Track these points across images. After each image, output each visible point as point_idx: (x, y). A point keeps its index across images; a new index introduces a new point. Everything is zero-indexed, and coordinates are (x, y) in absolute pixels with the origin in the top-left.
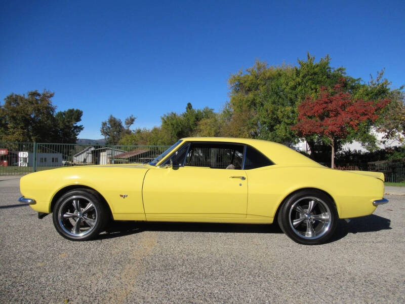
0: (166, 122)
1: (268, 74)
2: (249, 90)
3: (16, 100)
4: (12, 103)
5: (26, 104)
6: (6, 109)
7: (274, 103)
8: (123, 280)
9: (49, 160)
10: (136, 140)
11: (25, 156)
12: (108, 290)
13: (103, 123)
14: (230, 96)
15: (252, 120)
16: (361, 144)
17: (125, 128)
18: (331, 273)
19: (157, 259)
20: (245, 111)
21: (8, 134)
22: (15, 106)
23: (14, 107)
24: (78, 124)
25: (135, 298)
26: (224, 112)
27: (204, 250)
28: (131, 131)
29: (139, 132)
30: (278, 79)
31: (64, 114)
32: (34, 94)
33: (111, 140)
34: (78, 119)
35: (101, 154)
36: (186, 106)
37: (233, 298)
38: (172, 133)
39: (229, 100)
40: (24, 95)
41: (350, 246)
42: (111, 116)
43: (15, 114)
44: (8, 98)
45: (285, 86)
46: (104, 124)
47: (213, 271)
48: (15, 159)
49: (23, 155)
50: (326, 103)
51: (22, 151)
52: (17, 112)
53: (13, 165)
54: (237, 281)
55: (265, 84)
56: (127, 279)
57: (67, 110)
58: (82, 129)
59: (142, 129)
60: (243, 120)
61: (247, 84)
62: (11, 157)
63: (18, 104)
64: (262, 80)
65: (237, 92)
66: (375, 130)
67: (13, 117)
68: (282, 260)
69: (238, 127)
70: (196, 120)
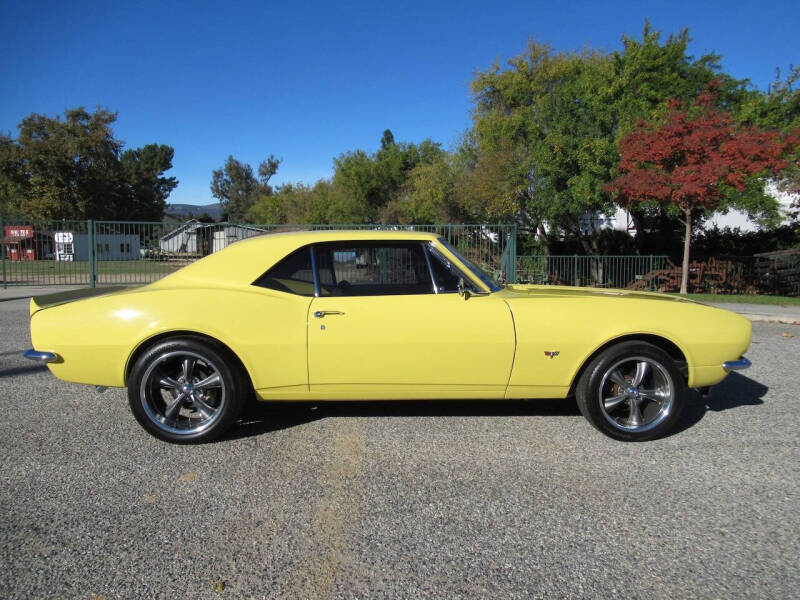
0: (343, 170)
1: (553, 71)
2: (514, 104)
3: (41, 128)
4: (34, 134)
5: (62, 135)
6: (22, 146)
7: (566, 132)
8: (319, 537)
9: (115, 249)
10: (284, 207)
11: (66, 241)
12: (295, 561)
13: (215, 173)
14: (475, 118)
15: (520, 168)
16: (746, 216)
17: (260, 182)
18: (727, 521)
19: (375, 487)
20: (506, 149)
21: (32, 197)
22: (40, 139)
23: (38, 142)
24: (167, 175)
25: (351, 580)
26: (462, 150)
27: (462, 465)
28: (270, 189)
29: (288, 190)
30: (573, 81)
31: (138, 154)
32: (78, 115)
33: (233, 207)
34: (167, 165)
35: (217, 234)
36: (382, 136)
37: (545, 582)
38: (356, 193)
39: (471, 125)
40: (58, 117)
41: (751, 453)
42: (231, 158)
43: (42, 157)
44: (25, 123)
45: (590, 96)
46: (218, 175)
47: (491, 514)
48: (47, 246)
49: (63, 238)
50: (680, 135)
51: (60, 229)
52: (46, 153)
53: (46, 259)
54: (545, 541)
55: (547, 92)
56: (327, 535)
57: (142, 147)
58: (175, 185)
59: (295, 185)
60: (501, 167)
61: (509, 92)
62: (40, 243)
63: (46, 135)
64: (540, 83)
65: (488, 108)
66: (775, 187)
67: (39, 163)
68: (623, 488)
69: (492, 182)
70: (403, 165)
